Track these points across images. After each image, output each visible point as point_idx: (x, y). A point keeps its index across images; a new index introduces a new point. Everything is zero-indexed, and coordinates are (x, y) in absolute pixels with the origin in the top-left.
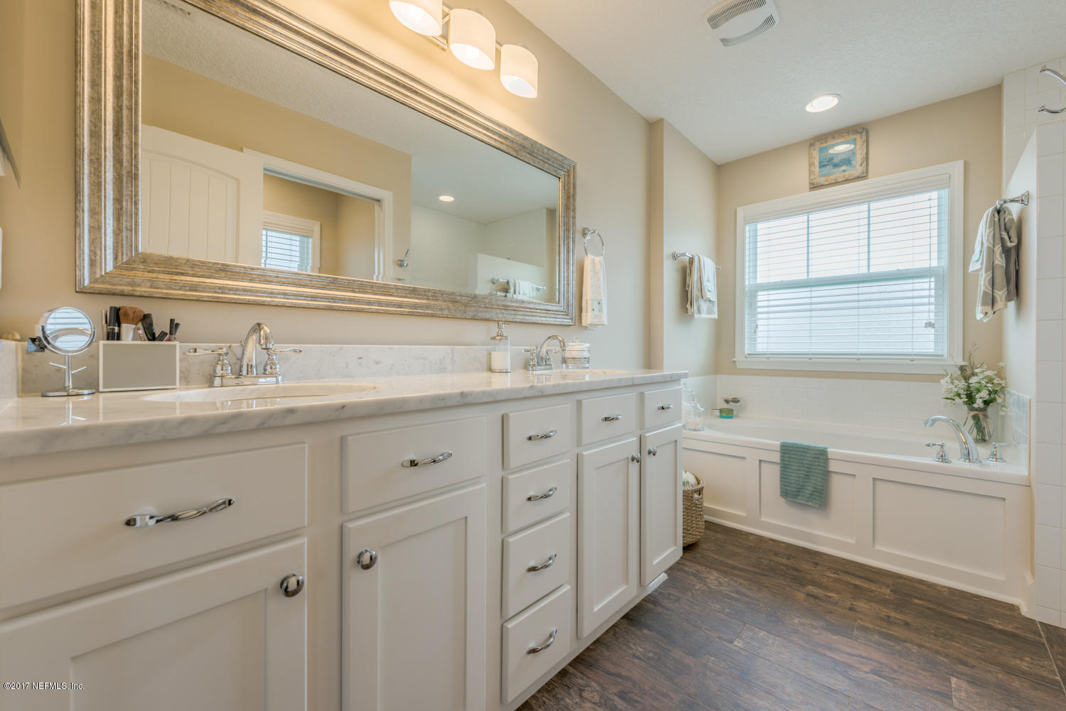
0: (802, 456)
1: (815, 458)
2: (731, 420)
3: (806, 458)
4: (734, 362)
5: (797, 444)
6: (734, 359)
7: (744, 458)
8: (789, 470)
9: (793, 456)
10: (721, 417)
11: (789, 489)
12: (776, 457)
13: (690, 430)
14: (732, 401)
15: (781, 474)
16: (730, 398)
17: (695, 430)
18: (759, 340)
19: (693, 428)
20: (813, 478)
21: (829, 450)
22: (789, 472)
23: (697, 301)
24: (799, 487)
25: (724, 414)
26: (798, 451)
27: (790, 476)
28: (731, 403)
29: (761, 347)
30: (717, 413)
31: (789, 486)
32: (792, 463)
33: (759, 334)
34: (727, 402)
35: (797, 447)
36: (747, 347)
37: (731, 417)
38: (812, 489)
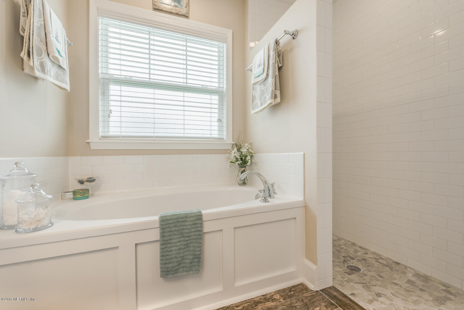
0: (181, 226)
1: (194, 224)
2: (88, 199)
3: (184, 227)
4: (88, 143)
5: (176, 215)
6: (88, 141)
7: (117, 248)
8: (169, 245)
9: (173, 229)
10: (75, 199)
11: (170, 265)
12: (155, 235)
13: (26, 232)
14: (87, 181)
15: (161, 252)
16: (85, 178)
17: (36, 230)
18: (111, 124)
19: (32, 227)
20: (192, 245)
21: (203, 212)
22: (169, 247)
23: (40, 54)
24: (180, 259)
25: (78, 196)
26: (178, 222)
27: (171, 251)
28: (86, 183)
29: (114, 130)
30: (70, 195)
31: (170, 263)
32: (172, 237)
33: (111, 119)
34: (81, 182)
35: (177, 218)
36: (101, 130)
37: (87, 197)
38: (191, 257)
